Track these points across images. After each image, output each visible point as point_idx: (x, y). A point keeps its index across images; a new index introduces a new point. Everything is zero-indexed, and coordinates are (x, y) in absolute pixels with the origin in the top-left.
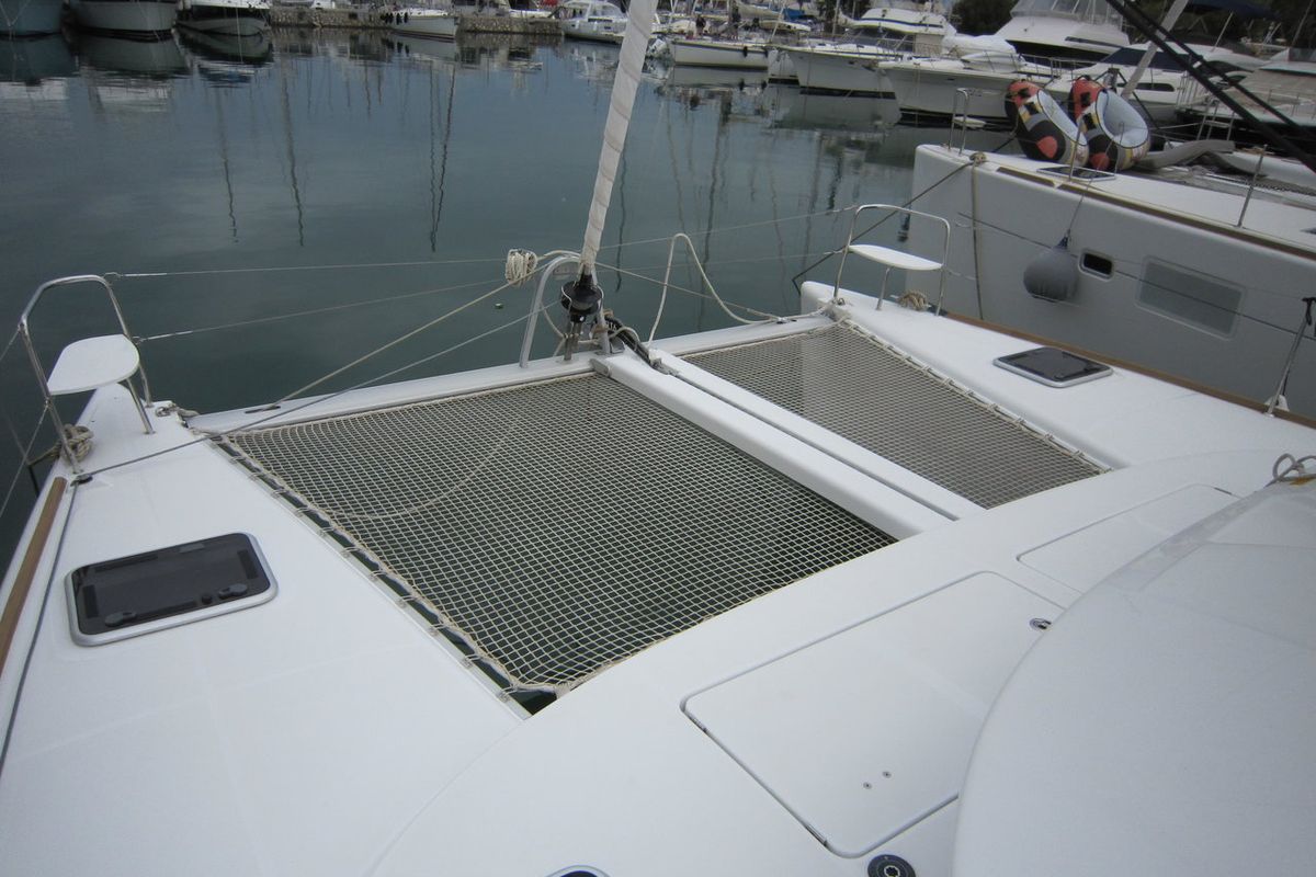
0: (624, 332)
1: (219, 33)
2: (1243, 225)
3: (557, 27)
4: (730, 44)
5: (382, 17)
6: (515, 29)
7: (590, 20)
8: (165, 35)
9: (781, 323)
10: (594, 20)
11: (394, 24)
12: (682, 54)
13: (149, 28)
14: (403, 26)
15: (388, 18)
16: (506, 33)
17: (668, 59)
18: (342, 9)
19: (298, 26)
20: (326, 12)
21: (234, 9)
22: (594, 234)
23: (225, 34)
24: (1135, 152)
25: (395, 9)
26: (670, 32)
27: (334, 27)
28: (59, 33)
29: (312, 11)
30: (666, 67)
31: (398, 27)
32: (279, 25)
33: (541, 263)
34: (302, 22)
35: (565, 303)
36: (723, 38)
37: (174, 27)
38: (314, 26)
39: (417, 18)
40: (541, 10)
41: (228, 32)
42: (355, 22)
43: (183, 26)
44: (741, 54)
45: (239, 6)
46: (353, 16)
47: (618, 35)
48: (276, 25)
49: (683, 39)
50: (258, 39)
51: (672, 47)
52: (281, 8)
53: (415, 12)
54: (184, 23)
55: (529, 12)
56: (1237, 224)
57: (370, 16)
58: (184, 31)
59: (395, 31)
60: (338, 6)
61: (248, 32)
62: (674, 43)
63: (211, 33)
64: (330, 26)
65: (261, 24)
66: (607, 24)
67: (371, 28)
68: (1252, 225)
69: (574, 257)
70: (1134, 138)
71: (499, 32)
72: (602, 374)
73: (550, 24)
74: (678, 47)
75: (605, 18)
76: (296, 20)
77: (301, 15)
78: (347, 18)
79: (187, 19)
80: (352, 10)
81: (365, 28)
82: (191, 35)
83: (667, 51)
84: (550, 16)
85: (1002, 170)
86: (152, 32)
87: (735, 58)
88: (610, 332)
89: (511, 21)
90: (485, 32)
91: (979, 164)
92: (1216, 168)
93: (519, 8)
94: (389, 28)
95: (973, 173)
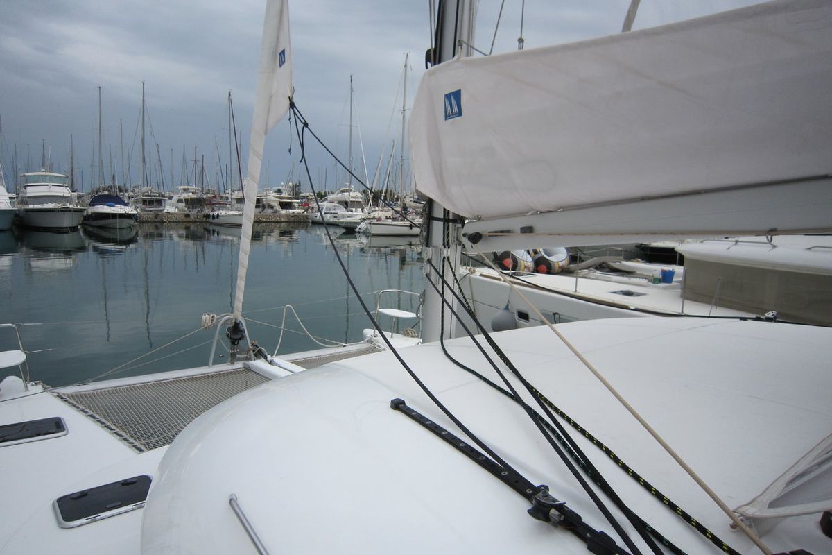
0: (260, 350)
1: (106, 228)
2: (578, 291)
3: (308, 219)
4: (402, 223)
5: (204, 216)
6: (283, 220)
7: (325, 213)
8: (74, 229)
9: (344, 346)
10: (328, 213)
11: (211, 220)
12: (375, 230)
13: (65, 226)
14: (216, 220)
15: (208, 216)
16: (278, 222)
17: (368, 233)
18: (181, 212)
19: (155, 222)
20: (171, 214)
21: (116, 214)
22: (239, 305)
23: (110, 228)
24: (561, 264)
25: (212, 211)
26: (368, 218)
27: (176, 222)
28: (10, 230)
29: (163, 214)
30: (367, 237)
31: (214, 221)
32: (143, 222)
33: (217, 319)
34: (157, 220)
35: (228, 336)
36: (398, 220)
37: (80, 225)
38: (164, 222)
39: (223, 216)
40: (298, 208)
41: (111, 226)
42: (188, 219)
43: (86, 224)
44: (409, 228)
45: (119, 212)
46: (187, 216)
47: (341, 221)
48: (142, 222)
49: (375, 221)
50: (129, 229)
51: (369, 226)
52: (145, 213)
53: (223, 213)
54: (86, 222)
55: (290, 210)
56: (574, 290)
57: (198, 216)
58: (86, 227)
59: (211, 223)
60: (179, 210)
61: (124, 226)
62: (370, 224)
63: (100, 227)
64: (173, 222)
65: (132, 222)
66: (335, 215)
67: (197, 222)
68: (583, 291)
69: (230, 316)
70: (560, 257)
71: (274, 222)
72: (248, 369)
73: (303, 216)
74: (373, 226)
75: (334, 212)
76: (153, 219)
77: (157, 216)
78: (183, 217)
79: (89, 220)
80: (187, 212)
81: (194, 222)
82: (90, 229)
83: (367, 229)
84: (304, 212)
85: (481, 275)
86: (66, 228)
87: (406, 230)
88: (254, 351)
89: (280, 216)
90: (265, 222)
91: (472, 273)
92: (607, 270)
93: (285, 208)
94: (208, 222)
95: (470, 278)
